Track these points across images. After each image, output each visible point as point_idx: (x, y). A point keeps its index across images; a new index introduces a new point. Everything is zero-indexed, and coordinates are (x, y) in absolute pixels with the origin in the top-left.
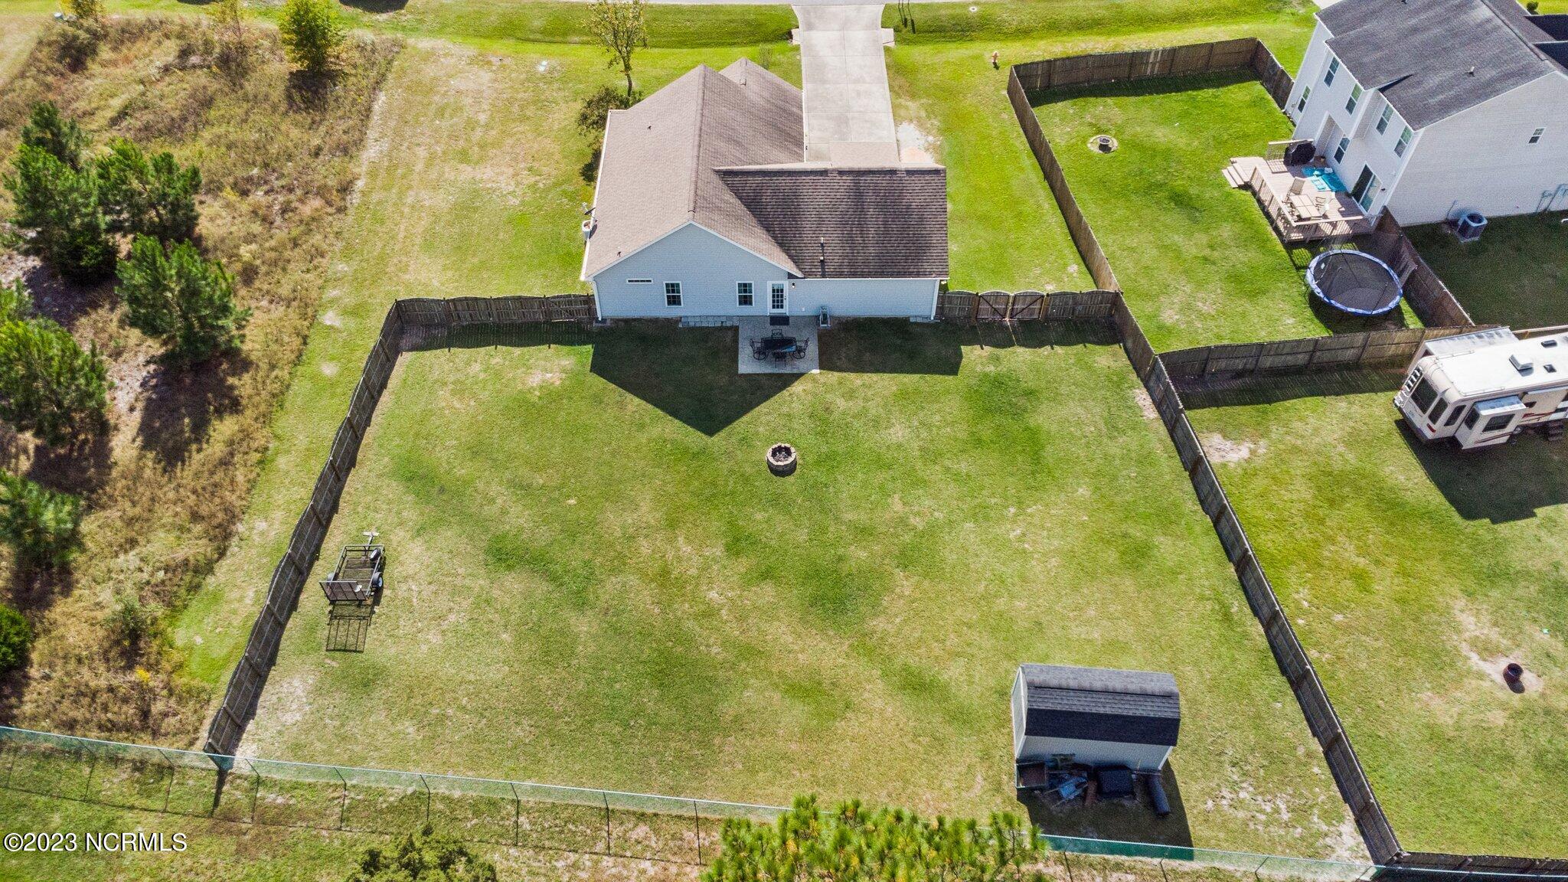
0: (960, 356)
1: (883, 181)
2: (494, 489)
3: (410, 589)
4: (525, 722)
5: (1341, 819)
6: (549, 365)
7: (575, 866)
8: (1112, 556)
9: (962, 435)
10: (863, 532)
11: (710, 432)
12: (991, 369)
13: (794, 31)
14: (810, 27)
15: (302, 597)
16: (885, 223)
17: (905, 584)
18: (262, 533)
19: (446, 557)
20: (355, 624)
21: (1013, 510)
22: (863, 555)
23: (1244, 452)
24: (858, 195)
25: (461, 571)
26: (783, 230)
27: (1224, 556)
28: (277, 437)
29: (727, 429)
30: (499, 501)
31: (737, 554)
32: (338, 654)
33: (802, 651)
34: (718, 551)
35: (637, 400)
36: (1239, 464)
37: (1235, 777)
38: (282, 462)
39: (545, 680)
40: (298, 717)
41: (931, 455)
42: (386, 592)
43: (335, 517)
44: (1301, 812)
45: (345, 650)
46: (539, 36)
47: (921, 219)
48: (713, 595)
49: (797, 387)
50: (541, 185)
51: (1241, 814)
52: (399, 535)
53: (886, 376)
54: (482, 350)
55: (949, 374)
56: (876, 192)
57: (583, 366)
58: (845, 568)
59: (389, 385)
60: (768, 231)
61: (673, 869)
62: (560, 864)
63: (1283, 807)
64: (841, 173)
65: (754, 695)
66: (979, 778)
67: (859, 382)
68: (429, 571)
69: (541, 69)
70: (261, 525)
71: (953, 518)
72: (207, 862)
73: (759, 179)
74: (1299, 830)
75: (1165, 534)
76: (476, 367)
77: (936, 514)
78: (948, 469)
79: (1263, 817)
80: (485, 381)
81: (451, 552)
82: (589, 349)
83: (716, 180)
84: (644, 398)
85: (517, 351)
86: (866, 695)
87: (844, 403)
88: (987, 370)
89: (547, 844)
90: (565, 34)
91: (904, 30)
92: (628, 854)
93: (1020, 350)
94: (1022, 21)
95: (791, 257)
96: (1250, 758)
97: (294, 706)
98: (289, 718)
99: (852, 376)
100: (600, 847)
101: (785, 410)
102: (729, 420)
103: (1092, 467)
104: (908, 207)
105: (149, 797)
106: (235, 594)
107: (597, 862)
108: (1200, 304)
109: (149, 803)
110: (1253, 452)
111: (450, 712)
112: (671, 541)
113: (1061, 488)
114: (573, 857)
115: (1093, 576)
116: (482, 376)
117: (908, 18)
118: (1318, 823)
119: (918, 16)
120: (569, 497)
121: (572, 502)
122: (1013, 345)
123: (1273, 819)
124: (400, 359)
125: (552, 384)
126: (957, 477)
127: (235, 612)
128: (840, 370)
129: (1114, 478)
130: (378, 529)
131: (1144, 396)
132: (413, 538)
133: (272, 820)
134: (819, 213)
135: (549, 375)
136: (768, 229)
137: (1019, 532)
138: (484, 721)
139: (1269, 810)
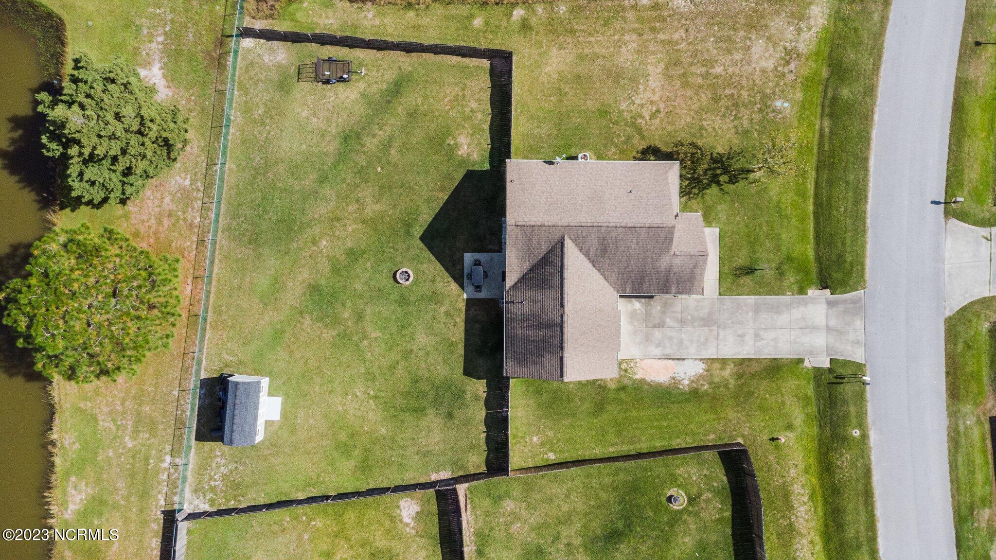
0: (478, 378)
1: (557, 342)
2: (388, 129)
3: (330, 97)
4: (262, 162)
5: (211, 506)
6: (473, 146)
7: (199, 190)
8: (343, 437)
9: (420, 373)
10: (359, 317)
11: (422, 238)
12: (469, 395)
13: (828, 291)
14: (829, 303)
15: (329, 47)
16: (534, 341)
17: (328, 335)
18: (365, 17)
19: (348, 111)
20: (313, 75)
21: (372, 393)
22: (346, 315)
23: (407, 520)
24: (549, 325)
25: (340, 120)
26: (531, 279)
27: (341, 492)
28: (427, 7)
29: (424, 247)
30: (381, 133)
31: (346, 254)
32: (297, 70)
33: (294, 285)
34: (349, 244)
35: (446, 197)
36: (400, 516)
37: (230, 467)
38: (411, 14)
39: (281, 167)
40: (266, 61)
41: (407, 354)
42: (329, 86)
43: (375, 51)
44: (213, 489)
45: (299, 73)
46: (830, 95)
47: (536, 363)
48: (324, 243)
49: (454, 286)
50: (639, 121)
51: (214, 465)
52: (362, 86)
53: (463, 335)
54: (488, 107)
55: (464, 370)
56: (551, 337)
57: (473, 166)
58: (338, 306)
59: (464, 59)
60: (530, 270)
61: (196, 230)
62: (199, 184)
63: (217, 483)
64: (562, 316)
65: (272, 263)
66: (231, 358)
67: (458, 320)
68: (341, 104)
69: (778, 104)
70: (370, 15)
71: (367, 362)
72: (204, 40)
73: (559, 264)
74: (207, 487)
75: (356, 467)
76: (474, 105)
77: (370, 354)
78: (398, 363)
79: (212, 474)
80: (464, 111)
81: (351, 113)
82: (487, 166)
83: (558, 237)
84: (447, 200)
85: (486, 127)
86: (271, 313)
87: (443, 311)
88: (468, 393)
89: (207, 178)
90: (831, 116)
91: (831, 376)
92: (203, 211)
93: (484, 413)
94: (841, 468)
95: (516, 284)
96: (239, 476)
97: (271, 58)
98: (266, 59)
99: (463, 316)
100: (206, 200)
101: (438, 279)
102: (430, 249)
103: (398, 438)
104: (542, 356)
105: (231, 7)
106: (330, 14)
107: (200, 199)
108: (519, 525)
109: (229, 8)
110: (408, 525)
111: (268, 128)
112: (355, 221)
113: (385, 419)
114: (202, 189)
115: (332, 426)
116: (467, 110)
117: (844, 381)
118: (209, 496)
119: (848, 389)
120: (382, 168)
121: (379, 169)
122: (487, 409)
123: (211, 478)
124: (485, 61)
125: (459, 150)
126: (392, 368)
127: (321, 16)
128: (466, 311)
129: (391, 448)
130: (366, 74)
131: (446, 476)
132: (360, 93)
133: (220, 63)
134: (540, 301)
135: (466, 147)
136: (531, 270)
137: (358, 394)
138: (263, 143)
139: (216, 477)
